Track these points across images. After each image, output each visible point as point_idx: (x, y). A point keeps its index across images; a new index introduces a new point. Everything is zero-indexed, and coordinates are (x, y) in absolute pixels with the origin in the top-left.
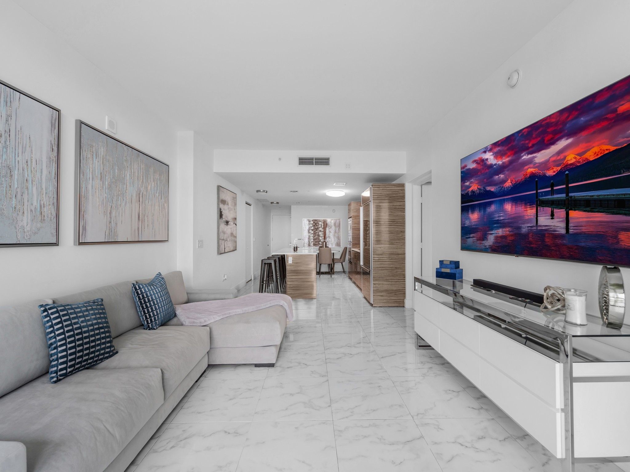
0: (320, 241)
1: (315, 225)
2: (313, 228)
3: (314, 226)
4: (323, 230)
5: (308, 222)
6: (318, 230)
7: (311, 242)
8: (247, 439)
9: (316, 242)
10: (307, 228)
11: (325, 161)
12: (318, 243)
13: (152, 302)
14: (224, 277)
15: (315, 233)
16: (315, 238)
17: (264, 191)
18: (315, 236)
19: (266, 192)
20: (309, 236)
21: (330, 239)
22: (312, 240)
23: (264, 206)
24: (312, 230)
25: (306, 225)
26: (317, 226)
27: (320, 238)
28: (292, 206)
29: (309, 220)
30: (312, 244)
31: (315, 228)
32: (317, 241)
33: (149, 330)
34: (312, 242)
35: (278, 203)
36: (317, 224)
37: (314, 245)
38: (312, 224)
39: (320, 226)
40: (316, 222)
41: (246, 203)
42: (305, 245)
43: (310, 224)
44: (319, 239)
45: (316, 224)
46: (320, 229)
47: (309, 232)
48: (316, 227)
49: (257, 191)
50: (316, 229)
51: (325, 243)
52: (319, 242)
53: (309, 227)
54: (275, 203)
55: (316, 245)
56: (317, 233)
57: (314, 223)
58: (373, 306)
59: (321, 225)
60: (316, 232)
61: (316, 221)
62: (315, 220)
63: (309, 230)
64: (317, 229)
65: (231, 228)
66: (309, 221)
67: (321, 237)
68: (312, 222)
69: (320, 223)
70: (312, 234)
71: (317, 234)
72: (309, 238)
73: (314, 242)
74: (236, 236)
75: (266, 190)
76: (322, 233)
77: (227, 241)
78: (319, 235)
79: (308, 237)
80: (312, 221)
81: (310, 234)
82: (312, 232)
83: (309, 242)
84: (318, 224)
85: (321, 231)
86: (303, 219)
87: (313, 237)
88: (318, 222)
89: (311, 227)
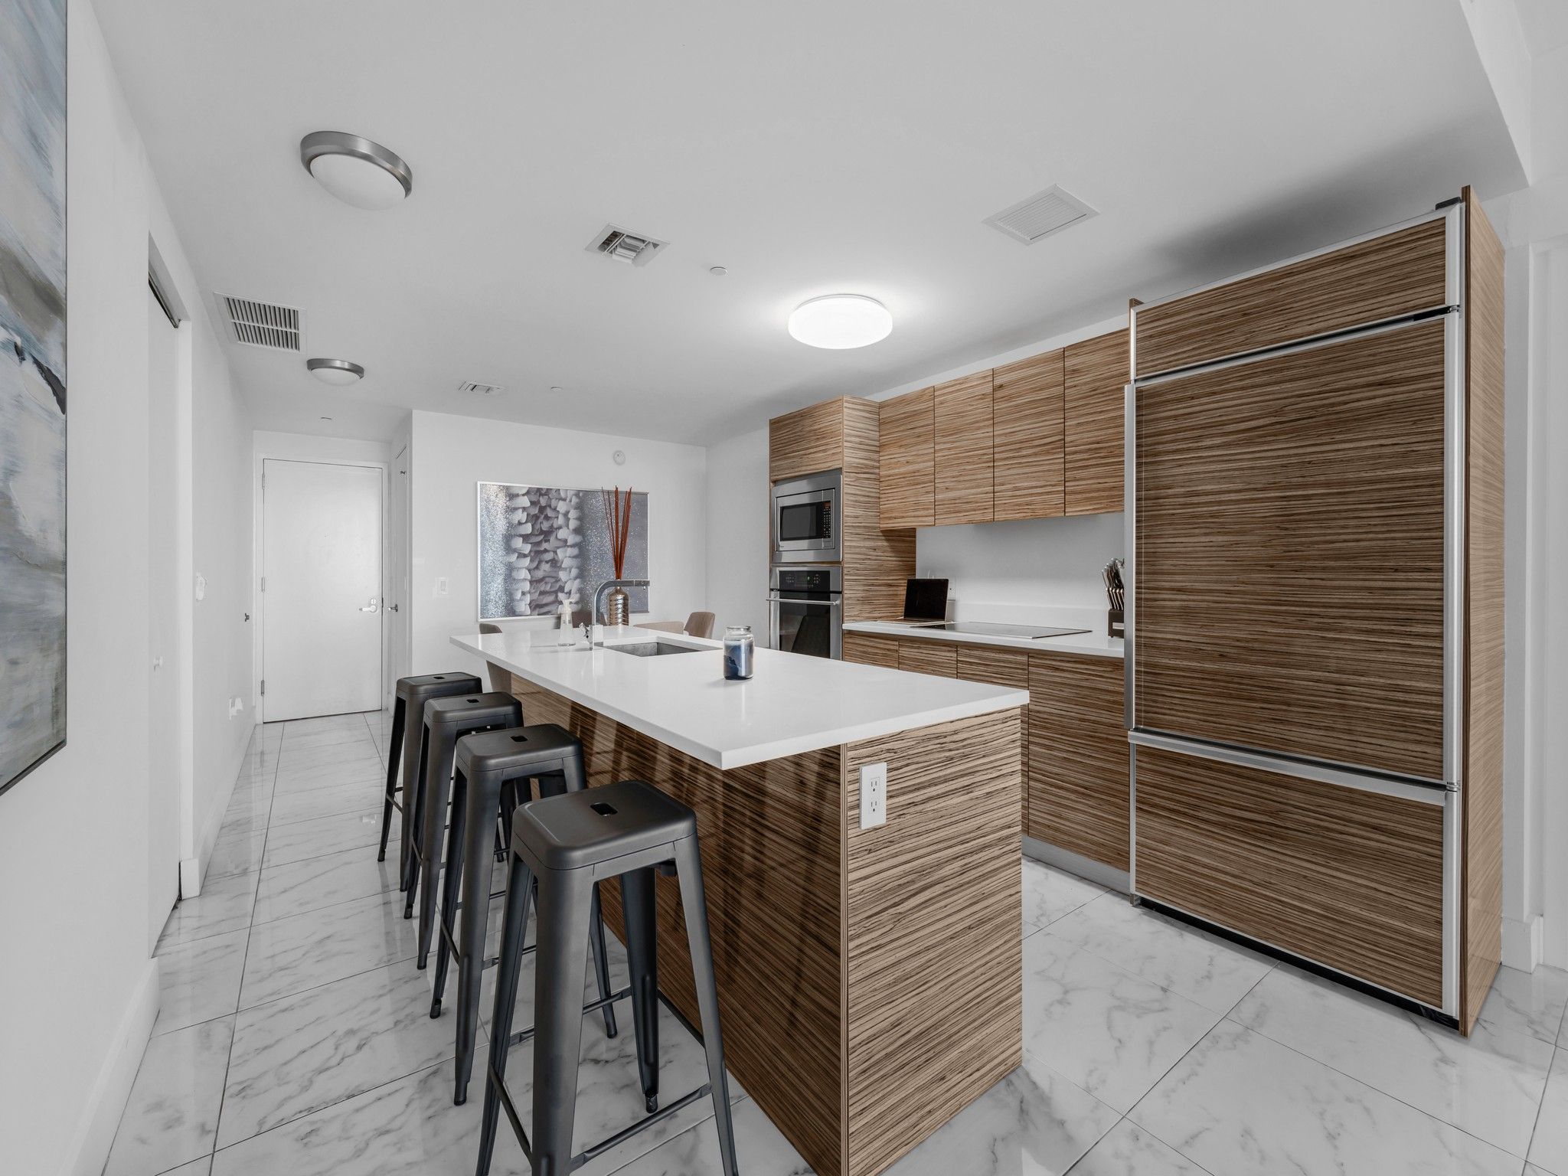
0: (561, 589)
1: (535, 517)
2: (528, 529)
3: (533, 519)
4: (572, 539)
5: (501, 501)
6: (552, 539)
7: (518, 595)
9: (542, 593)
10: (501, 525)
12: (551, 598)
15: (538, 553)
16: (540, 574)
18: (537, 568)
20: (510, 569)
22: (527, 586)
24: (526, 538)
25: (493, 515)
26: (547, 518)
27: (562, 575)
28: (414, 412)
29: (507, 488)
30: (523, 606)
31: (538, 527)
32: (548, 588)
34: (523, 594)
36: (549, 512)
38: (524, 509)
39: (561, 521)
40: (543, 501)
43: (516, 509)
44: (558, 580)
45: (542, 509)
46: (562, 534)
47: (509, 549)
48: (545, 526)
50: (542, 532)
51: (620, 597)
52: (556, 592)
53: (511, 525)
56: (546, 551)
57: (533, 503)
59: (566, 514)
60: (545, 546)
61: (541, 495)
62: (539, 492)
63: (508, 538)
64: (547, 534)
66: (512, 496)
67: (565, 569)
68: (525, 502)
69: (562, 507)
70: (525, 556)
71: (549, 556)
72: (509, 577)
76: (571, 551)
78: (555, 563)
79: (501, 570)
80: (528, 493)
81: (513, 558)
82: (527, 548)
83: (509, 594)
84: (555, 509)
85: (568, 544)
86: (479, 483)
87: (529, 570)
88: (553, 503)
89: (520, 523)
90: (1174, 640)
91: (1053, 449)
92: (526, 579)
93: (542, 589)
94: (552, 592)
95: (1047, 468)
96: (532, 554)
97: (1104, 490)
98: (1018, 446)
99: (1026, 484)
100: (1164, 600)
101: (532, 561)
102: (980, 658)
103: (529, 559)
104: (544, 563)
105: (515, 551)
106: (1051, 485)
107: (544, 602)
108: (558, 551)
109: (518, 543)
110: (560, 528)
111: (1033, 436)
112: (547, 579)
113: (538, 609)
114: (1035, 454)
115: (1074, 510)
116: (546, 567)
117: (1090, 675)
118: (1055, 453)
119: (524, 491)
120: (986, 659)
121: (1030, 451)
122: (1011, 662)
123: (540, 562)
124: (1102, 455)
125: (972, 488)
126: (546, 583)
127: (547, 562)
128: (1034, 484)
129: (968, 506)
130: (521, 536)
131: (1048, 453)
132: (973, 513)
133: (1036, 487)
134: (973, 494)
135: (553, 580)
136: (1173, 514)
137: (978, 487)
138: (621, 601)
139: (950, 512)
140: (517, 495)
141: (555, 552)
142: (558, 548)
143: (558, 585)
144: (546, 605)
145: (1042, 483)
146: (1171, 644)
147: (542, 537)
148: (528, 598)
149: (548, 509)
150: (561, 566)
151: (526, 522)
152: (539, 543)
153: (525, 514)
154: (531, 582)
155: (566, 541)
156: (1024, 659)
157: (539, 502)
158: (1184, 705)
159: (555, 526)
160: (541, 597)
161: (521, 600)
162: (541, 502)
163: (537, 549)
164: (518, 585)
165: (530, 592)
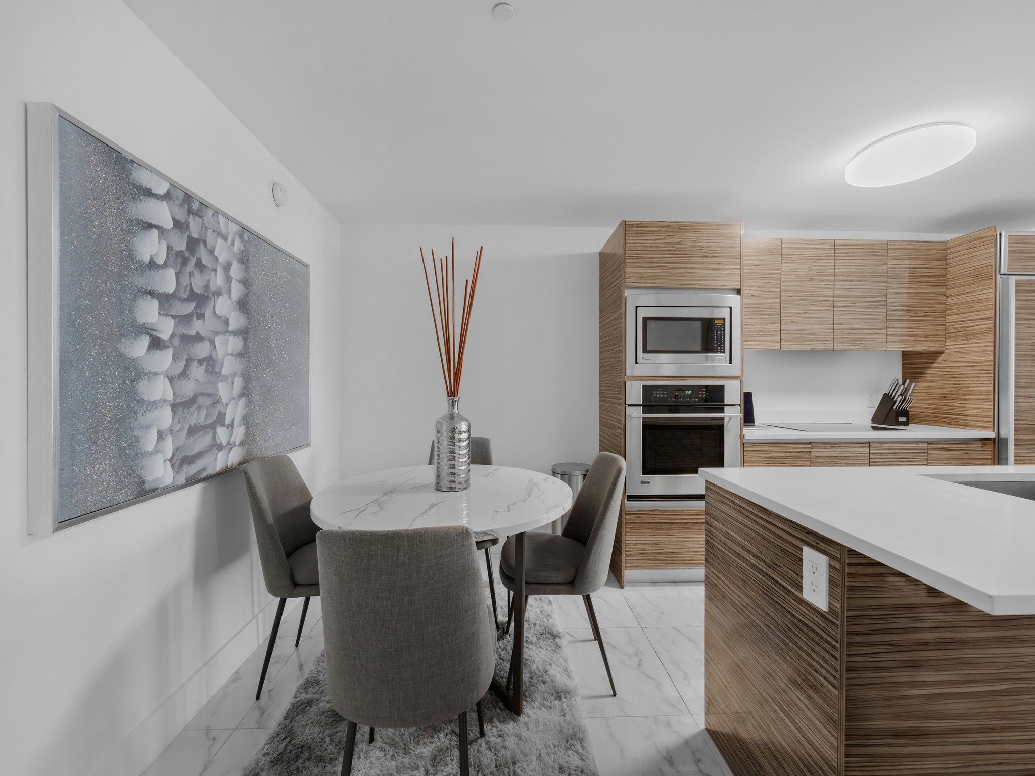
0: (221, 418)
3: (177, 262)
4: (236, 321)
6: (208, 313)
9: (193, 431)
15: (186, 341)
16: (188, 388)
18: (184, 374)
22: (165, 417)
26: (200, 266)
27: (223, 391)
31: (185, 281)
32: (201, 420)
34: (161, 436)
36: (203, 256)
39: (219, 280)
40: (193, 228)
44: (215, 401)
45: (193, 244)
46: (222, 306)
48: (197, 283)
50: (193, 296)
52: (213, 427)
56: (198, 338)
57: (178, 224)
59: (227, 267)
60: (197, 327)
61: (191, 211)
62: (188, 202)
64: (199, 302)
67: (225, 379)
68: (164, 215)
69: (223, 252)
71: (202, 349)
78: (211, 365)
80: (168, 197)
84: (211, 252)
85: (231, 328)
87: (171, 380)
88: (210, 237)
90: (1026, 424)
91: (879, 305)
92: (165, 401)
93: (193, 421)
95: (874, 317)
96: (176, 342)
97: (911, 336)
98: (855, 299)
99: (859, 326)
100: (1021, 402)
101: (176, 358)
102: (889, 449)
103: (170, 352)
104: (195, 365)
106: (877, 329)
107: (195, 450)
108: (218, 340)
110: (218, 293)
111: (865, 294)
112: (201, 400)
113: (185, 468)
114: (866, 307)
115: (893, 346)
116: (198, 372)
117: (969, 450)
118: (881, 308)
120: (895, 449)
121: (863, 304)
122: (915, 449)
123: (189, 361)
124: (911, 314)
125: (816, 324)
126: (199, 408)
127: (200, 362)
128: (865, 327)
129: (812, 337)
131: (875, 307)
132: (817, 342)
133: (867, 329)
134: (816, 329)
135: (208, 401)
136: (1026, 354)
137: (820, 324)
139: (796, 340)
141: (212, 342)
142: (217, 334)
144: (200, 455)
145: (872, 327)
146: (1024, 427)
147: (191, 306)
149: (202, 246)
150: (220, 372)
151: (165, 265)
152: (187, 320)
153: (164, 245)
154: (174, 406)
155: (226, 322)
156: (925, 445)
158: (1030, 460)
159: (213, 288)
160: (191, 440)
161: (157, 451)
163: (183, 330)
164: (150, 416)
165: (171, 431)
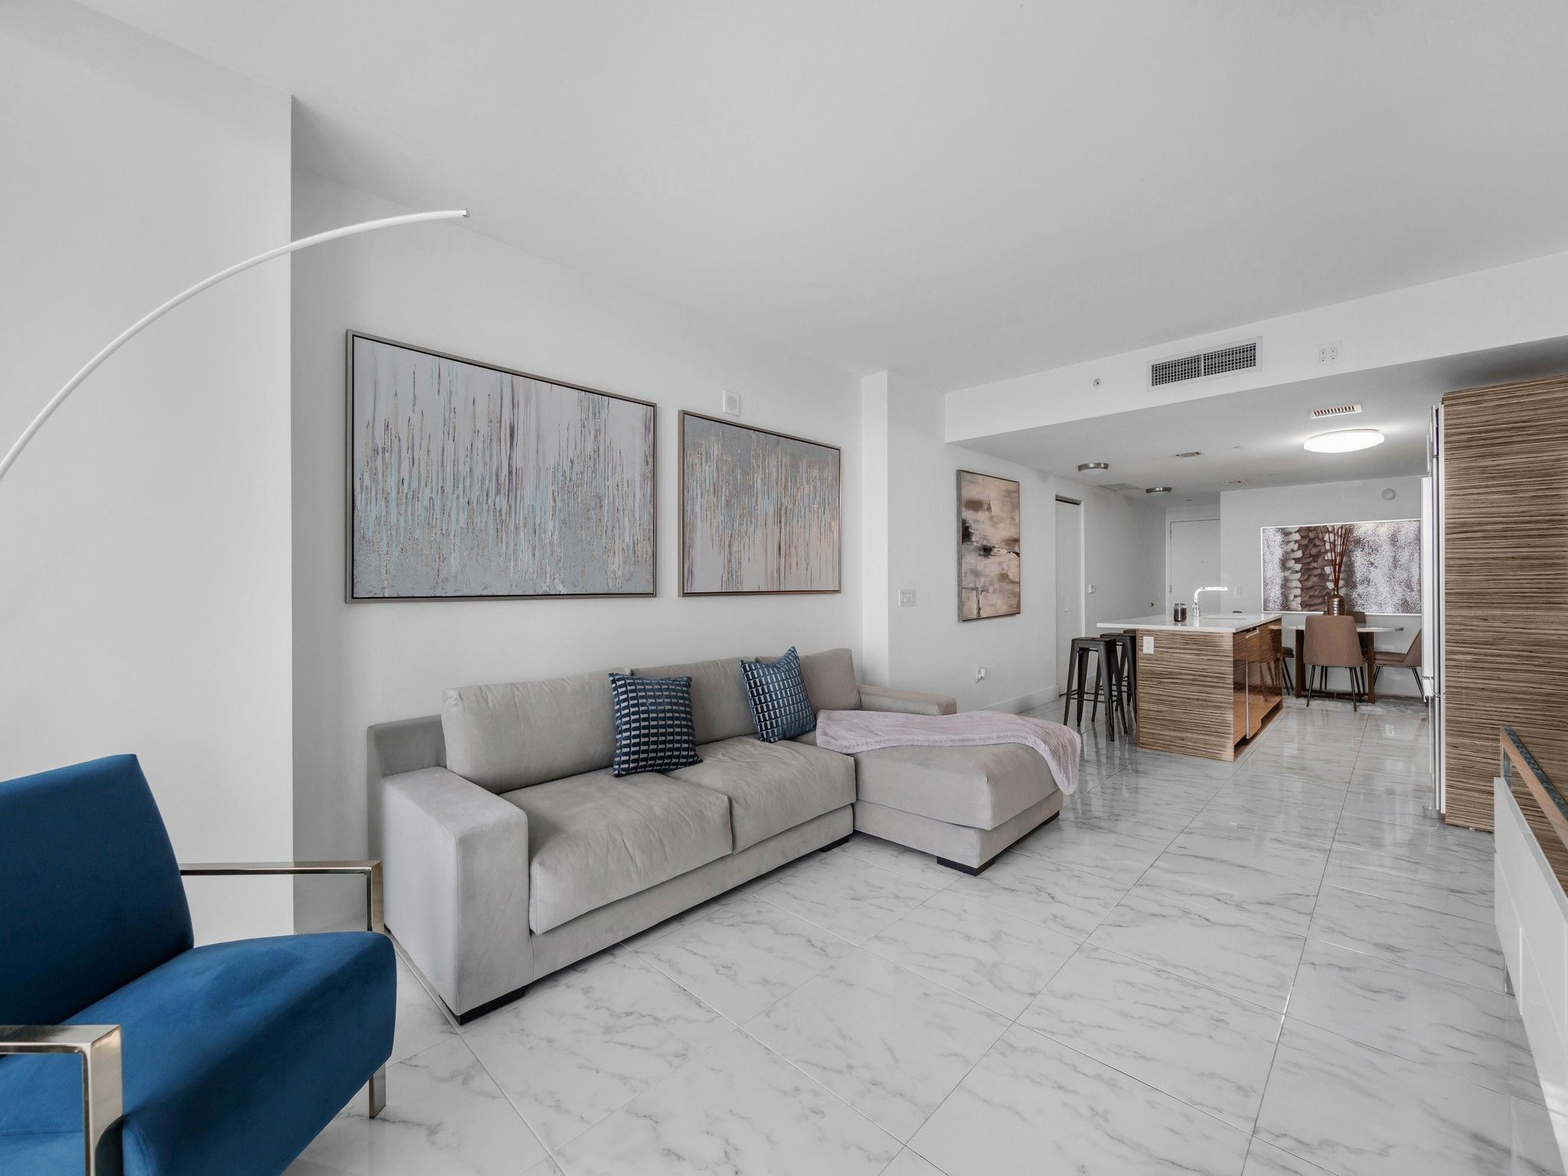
1: (1306, 546)
2: (1299, 554)
3: (1303, 547)
5: (1279, 538)
6: (1320, 560)
7: (1291, 597)
8: (831, 967)
9: (1311, 597)
10: (1278, 553)
11: (1243, 357)
13: (768, 695)
14: (979, 672)
15: (1308, 570)
16: (1309, 584)
17: (1098, 466)
19: (1102, 466)
20: (1286, 580)
21: (1371, 589)
22: (1298, 592)
23: (1130, 500)
24: (1297, 560)
25: (1270, 547)
26: (1315, 546)
28: (1222, 493)
29: (1283, 529)
30: (1296, 604)
31: (1307, 552)
32: (1317, 593)
33: (763, 741)
34: (1296, 596)
35: (1167, 489)
36: (1317, 542)
37: (1305, 605)
38: (1296, 542)
39: (1328, 546)
40: (1311, 535)
41: (1057, 500)
42: (1271, 605)
43: (1289, 542)
44: (1325, 588)
46: (1329, 556)
47: (1284, 567)
48: (1314, 551)
49: (1081, 468)
50: (1311, 556)
51: (1336, 599)
54: (1158, 489)
55: (1311, 605)
56: (1314, 568)
57: (1302, 537)
58: (1447, 820)
60: (1314, 565)
61: (1310, 531)
62: (1309, 529)
63: (1284, 562)
64: (1315, 558)
65: (1000, 564)
66: (1286, 533)
68: (1297, 537)
69: (1329, 537)
70: (1297, 572)
71: (1319, 571)
72: (1284, 586)
73: (1306, 599)
74: (1017, 579)
75: (1102, 460)
77: (987, 592)
78: (1323, 577)
79: (1279, 581)
80: (1299, 531)
81: (1287, 573)
82: (1298, 567)
83: (1285, 596)
84: (1322, 539)
86: (1262, 528)
87: (1301, 582)
88: (1320, 536)
89: (1293, 551)
92: (1298, 587)
93: (1312, 594)
94: (1322, 596)
96: (1303, 571)
101: (1303, 575)
103: (1300, 574)
104: (1313, 576)
105: (1289, 569)
108: (1326, 568)
109: (1291, 564)
110: (1327, 552)
112: (1315, 588)
116: (1314, 579)
119: (1296, 530)
123: (1309, 576)
126: (1315, 590)
127: (1316, 576)
130: (1294, 559)
138: (1336, 603)
140: (1291, 533)
141: (1323, 569)
142: (1326, 566)
143: (1326, 591)
147: (1311, 559)
148: (1299, 600)
149: (1317, 540)
150: (1328, 579)
151: (1298, 550)
152: (1309, 563)
153: (1297, 545)
154: (1302, 589)
157: (1308, 536)
160: (1311, 599)
161: (1293, 600)
162: (1310, 538)
163: (1307, 567)
164: (1292, 591)
165: (1300, 596)
